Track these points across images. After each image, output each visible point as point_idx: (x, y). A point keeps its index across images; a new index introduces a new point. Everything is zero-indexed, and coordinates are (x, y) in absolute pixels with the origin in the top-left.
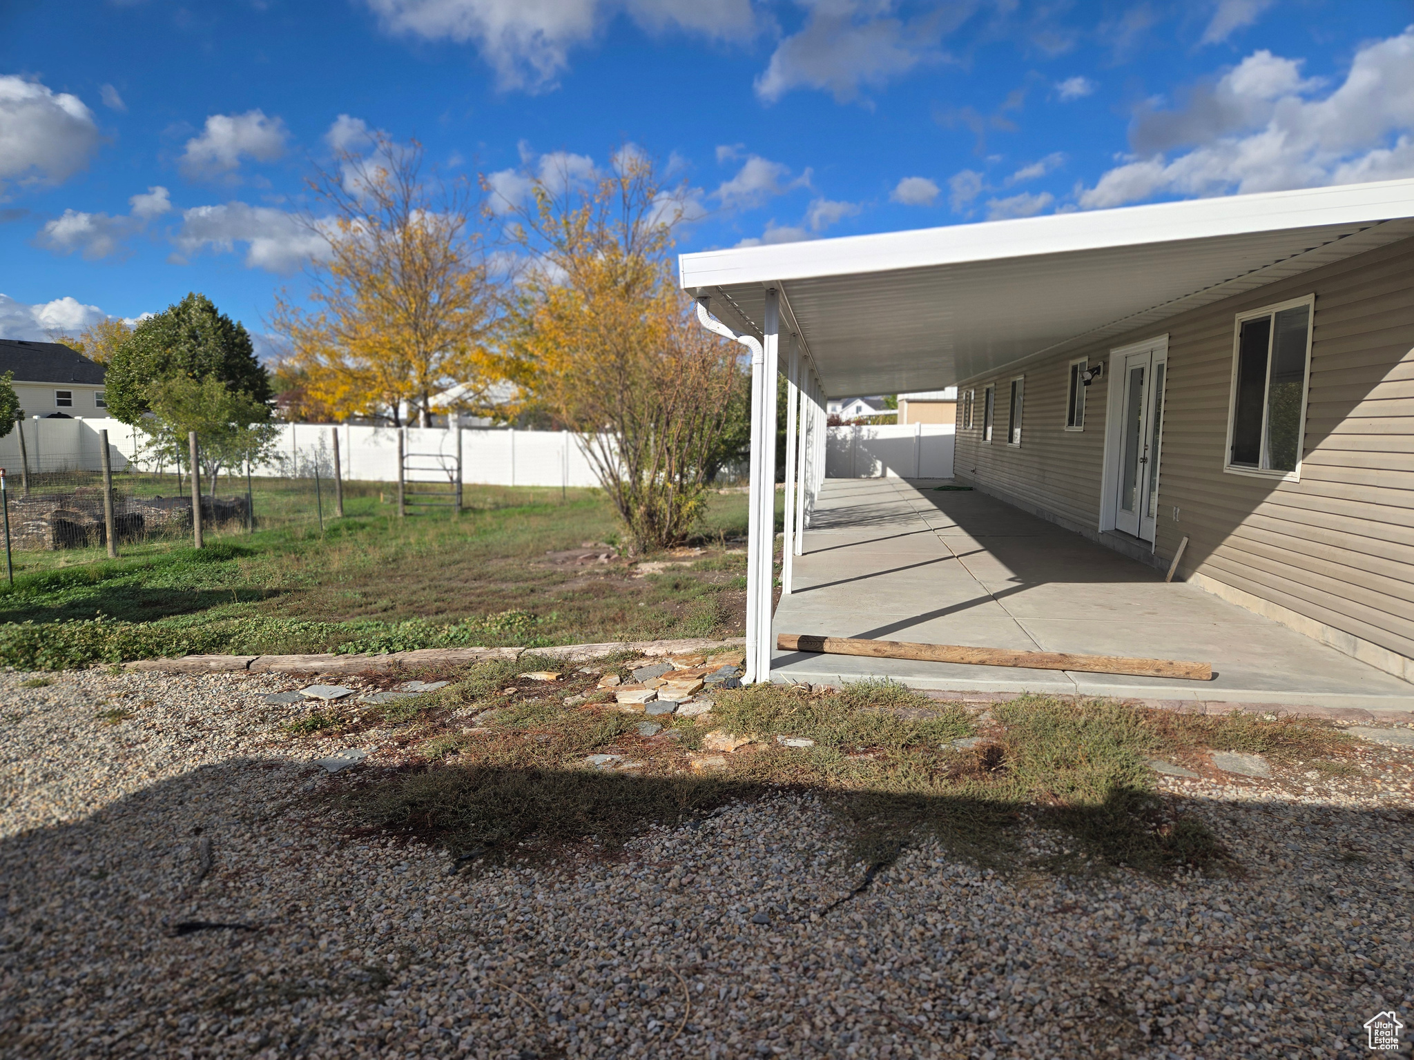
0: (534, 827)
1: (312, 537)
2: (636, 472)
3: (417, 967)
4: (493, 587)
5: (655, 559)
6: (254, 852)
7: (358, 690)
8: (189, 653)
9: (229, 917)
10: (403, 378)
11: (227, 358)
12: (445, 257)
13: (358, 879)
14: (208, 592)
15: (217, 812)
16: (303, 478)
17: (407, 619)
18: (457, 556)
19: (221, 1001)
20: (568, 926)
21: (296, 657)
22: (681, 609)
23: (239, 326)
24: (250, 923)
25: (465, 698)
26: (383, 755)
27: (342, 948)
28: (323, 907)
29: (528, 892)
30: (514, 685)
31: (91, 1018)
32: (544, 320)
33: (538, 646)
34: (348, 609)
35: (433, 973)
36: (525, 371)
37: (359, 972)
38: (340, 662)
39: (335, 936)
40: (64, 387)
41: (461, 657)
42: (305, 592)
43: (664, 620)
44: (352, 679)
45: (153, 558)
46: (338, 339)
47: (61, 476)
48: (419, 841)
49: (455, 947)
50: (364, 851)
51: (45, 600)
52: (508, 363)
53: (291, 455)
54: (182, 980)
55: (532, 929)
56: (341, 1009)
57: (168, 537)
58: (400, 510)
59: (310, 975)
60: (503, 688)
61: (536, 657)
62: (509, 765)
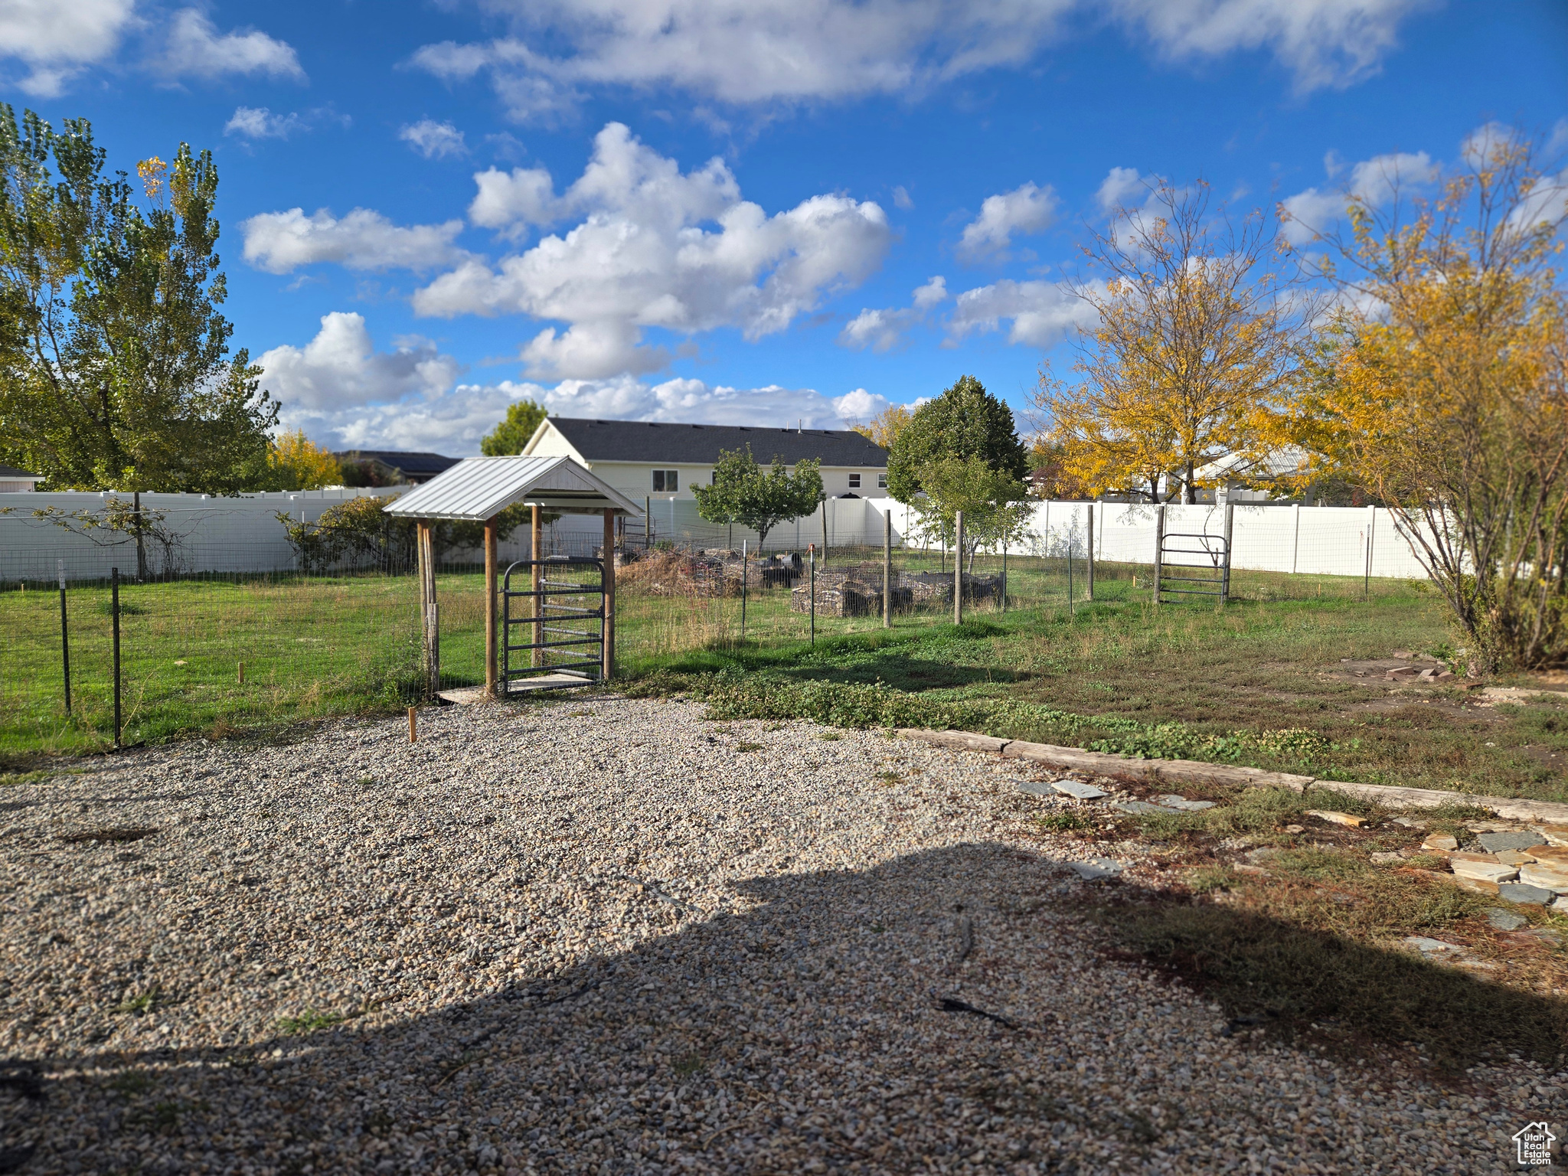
0: (1334, 1010)
1: (1062, 620)
2: (1484, 563)
3: (1186, 1133)
4: (1268, 696)
5: (1510, 685)
6: (1011, 945)
7: (1110, 794)
8: (951, 727)
9: (989, 1007)
10: (1165, 448)
11: (990, 437)
12: (1227, 306)
13: (1116, 1006)
14: (965, 669)
15: (976, 893)
16: (1053, 558)
17: (1164, 722)
18: (1222, 655)
19: (982, 1092)
20: (1384, 1152)
21: (1048, 747)
22: (1559, 759)
23: (1004, 404)
24: (1009, 1019)
25: (1236, 827)
26: (1140, 874)
27: (1101, 1079)
28: (1080, 1026)
29: (1326, 1089)
30: (1299, 823)
31: (872, 1066)
32: (1351, 368)
33: (1333, 779)
34: (1099, 702)
35: (1205, 1147)
36: (1320, 432)
37: (1121, 1114)
38: (1091, 760)
39: (1093, 1064)
40: (855, 470)
41: (1231, 776)
42: (1055, 678)
43: (1532, 771)
44: (1105, 780)
45: (920, 631)
46: (1098, 411)
47: (849, 550)
48: (1185, 983)
49: (1232, 1125)
50: (1124, 978)
51: (835, 661)
52: (1297, 424)
53: (1043, 534)
54: (947, 1057)
55: (1334, 1139)
56: (1102, 1148)
57: (931, 611)
58: (1155, 596)
59: (1068, 1097)
60: (1285, 824)
61: (1331, 793)
62: (1296, 922)
